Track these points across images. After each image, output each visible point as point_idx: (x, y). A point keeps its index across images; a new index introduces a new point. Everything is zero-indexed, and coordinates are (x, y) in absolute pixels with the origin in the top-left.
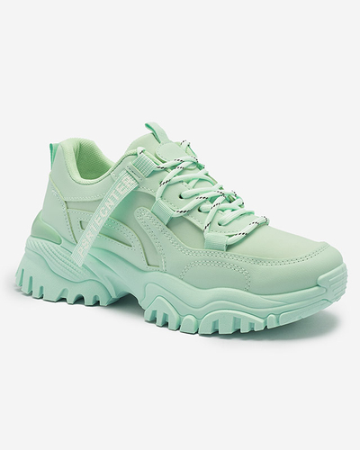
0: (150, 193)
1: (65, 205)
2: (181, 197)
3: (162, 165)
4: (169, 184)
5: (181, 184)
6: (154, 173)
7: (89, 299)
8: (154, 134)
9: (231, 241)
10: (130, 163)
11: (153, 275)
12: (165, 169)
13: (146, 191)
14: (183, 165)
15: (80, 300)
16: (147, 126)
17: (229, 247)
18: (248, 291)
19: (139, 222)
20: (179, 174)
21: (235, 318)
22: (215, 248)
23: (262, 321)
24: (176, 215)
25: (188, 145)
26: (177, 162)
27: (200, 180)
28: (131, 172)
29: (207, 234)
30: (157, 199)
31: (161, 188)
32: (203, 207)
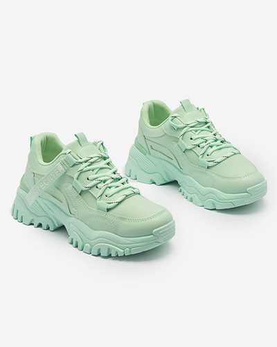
0: (72, 175)
1: (33, 175)
2: (88, 179)
3: (80, 160)
4: (82, 172)
5: (89, 172)
6: (74, 165)
7: (44, 226)
8: (78, 141)
9: (110, 206)
10: (63, 159)
11: (72, 219)
12: (81, 163)
13: (70, 175)
14: (92, 160)
15: (40, 225)
16: (76, 135)
17: (109, 210)
18: (116, 234)
19: (67, 190)
20: (89, 165)
21: (109, 248)
22: (100, 209)
23: (122, 251)
24: (84, 189)
25: (102, 144)
26: (88, 159)
27: (101, 168)
28: (63, 164)
29: (98, 202)
30: (75, 179)
31: (77, 175)
32: (99, 186)
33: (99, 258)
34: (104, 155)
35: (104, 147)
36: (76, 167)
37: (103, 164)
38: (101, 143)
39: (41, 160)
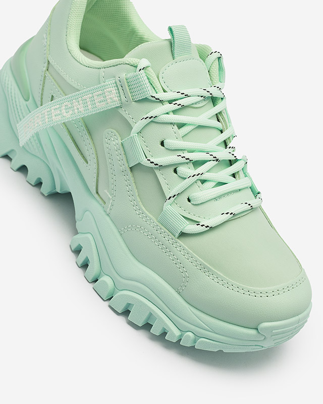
0: (130, 121)
1: (46, 65)
2: (162, 144)
3: (161, 95)
4: (153, 120)
5: (170, 127)
6: (146, 100)
7: (33, 176)
8: (171, 44)
9: (191, 228)
10: (123, 76)
11: (94, 205)
12: (161, 102)
13: (127, 117)
14: (184, 102)
16: (170, 29)
17: (183, 235)
18: (179, 293)
19: (106, 145)
20: (174, 112)
21: (151, 314)
22: (165, 224)
23: (177, 333)
24: (145, 162)
25: (219, 58)
26: (179, 96)
27: (200, 127)
28: (120, 86)
29: (168, 206)
30: (134, 133)
31: (141, 123)
32: (182, 170)
33: (121, 320)
34: (216, 93)
35: (221, 68)
36: (146, 105)
37: (205, 116)
38: (218, 55)
39: (74, 43)
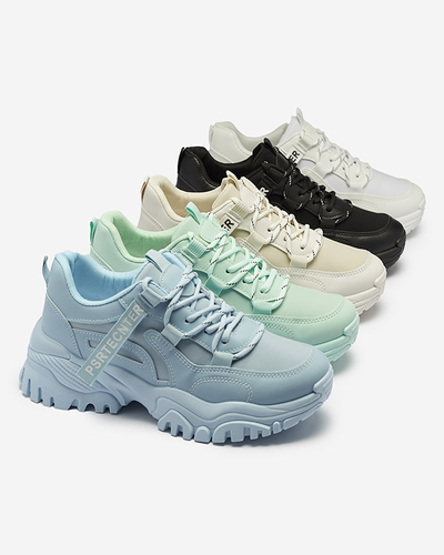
2: (228, 272)
4: (218, 262)
5: (226, 260)
9: (274, 305)
12: (212, 249)
16: (188, 209)
17: (273, 311)
24: (226, 287)
29: (255, 302)
32: (247, 278)
36: (207, 256)
